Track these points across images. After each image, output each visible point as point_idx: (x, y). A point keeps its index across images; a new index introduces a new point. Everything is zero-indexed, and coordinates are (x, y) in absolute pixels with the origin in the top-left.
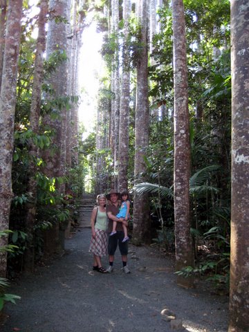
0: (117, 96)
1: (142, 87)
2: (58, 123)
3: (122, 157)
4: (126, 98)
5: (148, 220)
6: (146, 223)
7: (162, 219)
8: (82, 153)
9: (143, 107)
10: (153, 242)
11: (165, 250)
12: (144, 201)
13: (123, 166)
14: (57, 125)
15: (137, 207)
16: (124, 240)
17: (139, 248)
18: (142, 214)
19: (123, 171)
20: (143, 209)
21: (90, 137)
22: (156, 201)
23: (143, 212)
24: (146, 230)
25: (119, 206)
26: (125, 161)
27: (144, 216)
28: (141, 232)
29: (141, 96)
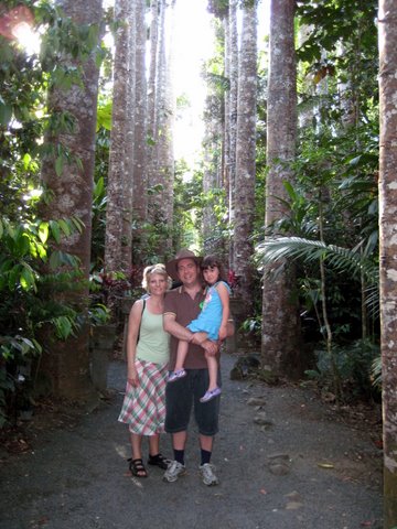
0: (233, 83)
1: (281, 37)
2: (85, 105)
3: (242, 198)
4: (250, 79)
5: (295, 327)
6: (290, 334)
7: (328, 327)
8: (180, 205)
9: (284, 79)
10: (305, 377)
11: (333, 397)
12: (286, 285)
13: (243, 216)
14: (82, 110)
15: (270, 300)
16: (207, 397)
17: (276, 390)
18: (280, 314)
19: (244, 226)
20: (285, 304)
21: (195, 179)
22: (313, 286)
23: (283, 310)
24: (289, 348)
25: (201, 297)
26: (248, 205)
27: (287, 319)
28: (279, 354)
29: (279, 57)
